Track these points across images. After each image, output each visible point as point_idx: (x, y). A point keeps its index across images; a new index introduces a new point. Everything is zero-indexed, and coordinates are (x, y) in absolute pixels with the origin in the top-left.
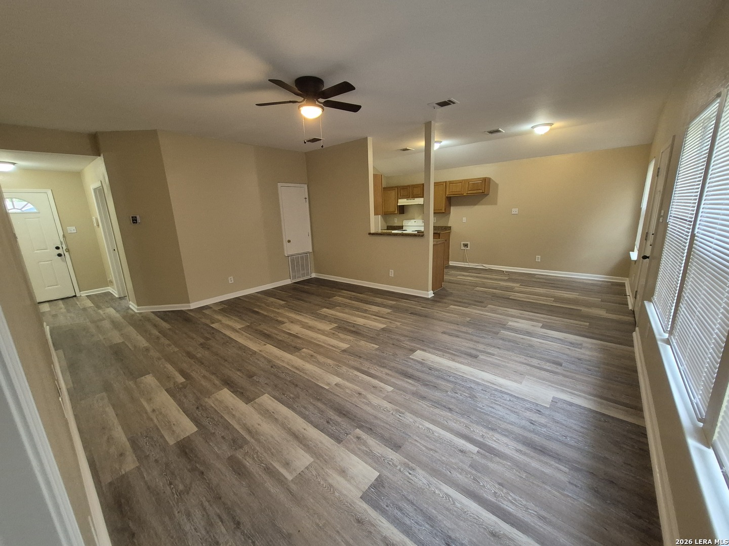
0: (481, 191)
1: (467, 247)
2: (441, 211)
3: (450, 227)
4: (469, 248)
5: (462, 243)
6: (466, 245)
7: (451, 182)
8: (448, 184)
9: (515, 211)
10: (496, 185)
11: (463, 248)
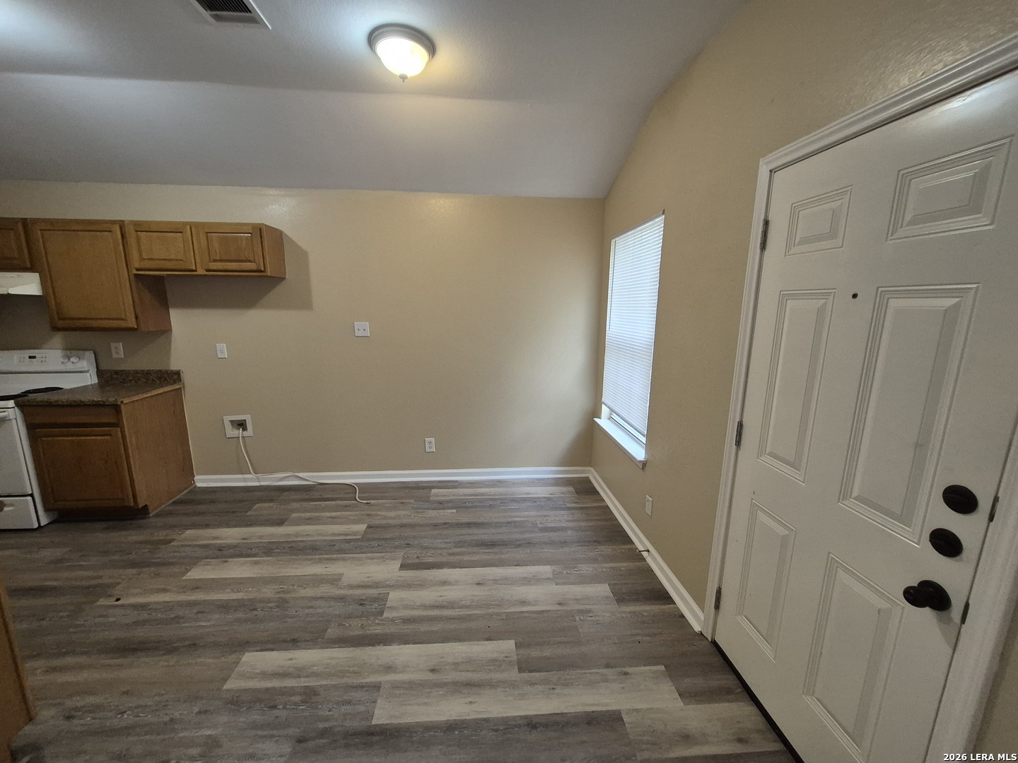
0: (252, 266)
1: (245, 429)
2: (123, 324)
3: (178, 373)
4: (250, 432)
5: (227, 419)
6: (242, 425)
7: (141, 227)
8: (130, 231)
9: (362, 328)
10: (303, 255)
11: (232, 432)
